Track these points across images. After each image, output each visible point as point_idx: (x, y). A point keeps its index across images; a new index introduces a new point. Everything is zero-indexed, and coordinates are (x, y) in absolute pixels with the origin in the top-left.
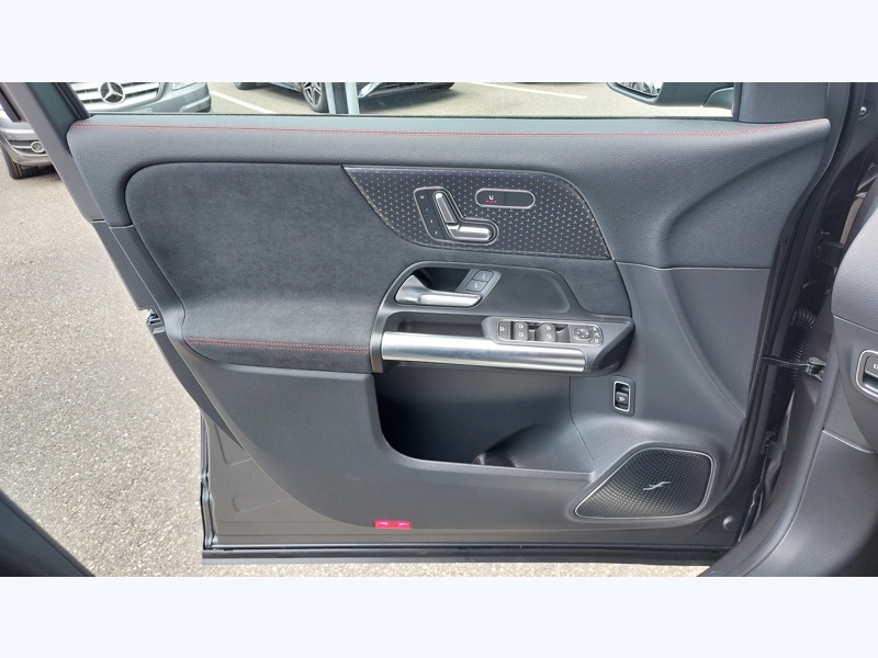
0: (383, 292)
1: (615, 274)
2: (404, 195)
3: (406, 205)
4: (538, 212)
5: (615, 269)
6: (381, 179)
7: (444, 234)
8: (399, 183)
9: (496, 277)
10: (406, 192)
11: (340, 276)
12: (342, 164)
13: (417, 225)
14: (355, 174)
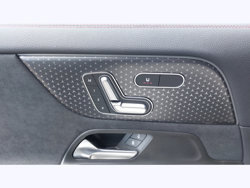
0: (63, 152)
1: (238, 135)
2: (74, 79)
3: (77, 87)
4: (186, 91)
5: (239, 131)
6: (53, 66)
7: (110, 109)
8: (64, 71)
9: (148, 139)
10: (75, 77)
11: (29, 142)
12: (17, 53)
13: (86, 103)
14: (30, 62)
